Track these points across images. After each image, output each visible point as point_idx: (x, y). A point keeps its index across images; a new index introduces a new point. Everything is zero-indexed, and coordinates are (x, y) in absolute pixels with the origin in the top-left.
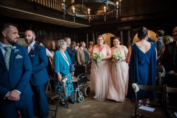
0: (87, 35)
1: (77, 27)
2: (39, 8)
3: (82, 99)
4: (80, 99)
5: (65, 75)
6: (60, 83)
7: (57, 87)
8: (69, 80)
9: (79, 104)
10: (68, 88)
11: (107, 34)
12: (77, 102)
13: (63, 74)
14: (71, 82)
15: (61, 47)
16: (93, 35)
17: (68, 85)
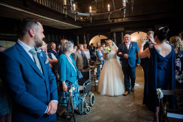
0: (78, 37)
1: (67, 28)
2: (30, 3)
3: (89, 110)
4: (87, 110)
5: (72, 83)
6: (66, 94)
7: (63, 98)
8: (76, 88)
9: (86, 115)
10: (75, 98)
11: (99, 36)
12: (85, 113)
13: (69, 82)
14: (79, 91)
15: (67, 50)
16: (84, 37)
17: (76, 94)
